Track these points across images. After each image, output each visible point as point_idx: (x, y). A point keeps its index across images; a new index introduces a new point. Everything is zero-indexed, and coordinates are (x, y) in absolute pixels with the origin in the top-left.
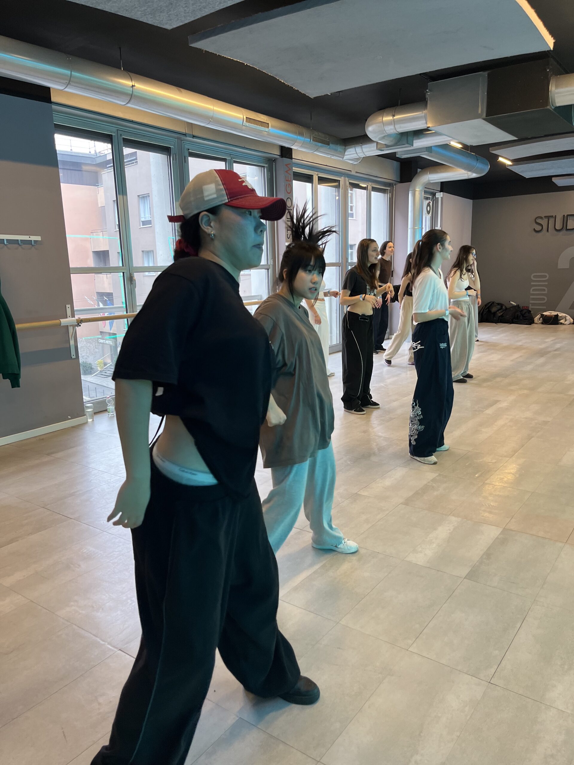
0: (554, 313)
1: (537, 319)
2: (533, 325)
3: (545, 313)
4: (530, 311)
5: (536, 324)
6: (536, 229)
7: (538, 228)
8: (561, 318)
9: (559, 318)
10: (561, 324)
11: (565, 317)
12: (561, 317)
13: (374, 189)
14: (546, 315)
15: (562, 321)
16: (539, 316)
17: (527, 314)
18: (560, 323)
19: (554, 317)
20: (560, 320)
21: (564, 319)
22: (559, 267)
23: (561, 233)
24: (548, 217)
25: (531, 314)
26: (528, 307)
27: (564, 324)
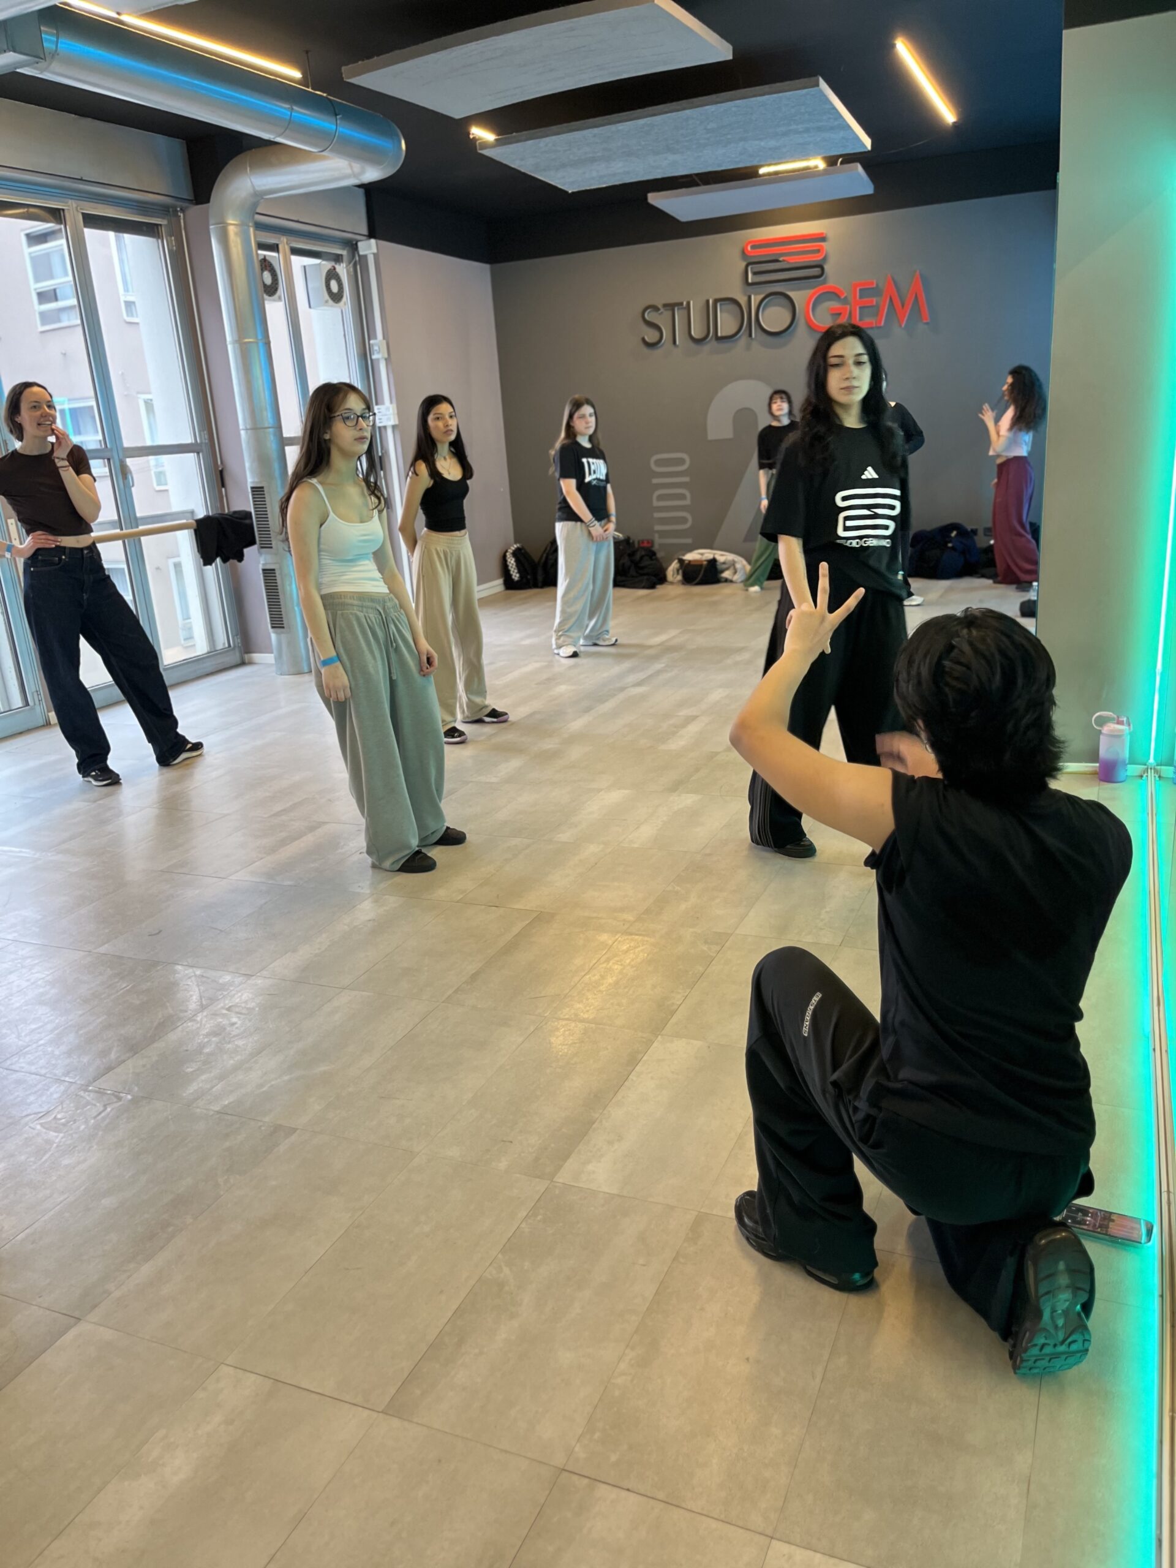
0: (706, 554)
1: (672, 571)
2: (661, 590)
3: (690, 557)
4: (654, 554)
5: (672, 583)
6: (646, 338)
7: (651, 336)
8: (724, 566)
9: (720, 567)
10: (726, 580)
11: (733, 563)
12: (724, 563)
13: (92, 221)
14: (690, 561)
15: (726, 574)
16: (675, 565)
17: (646, 562)
18: (723, 580)
19: (708, 565)
20: (722, 571)
21: (732, 568)
22: (711, 436)
23: (707, 348)
24: (671, 307)
25: (657, 559)
26: (651, 542)
27: (731, 581)
